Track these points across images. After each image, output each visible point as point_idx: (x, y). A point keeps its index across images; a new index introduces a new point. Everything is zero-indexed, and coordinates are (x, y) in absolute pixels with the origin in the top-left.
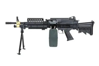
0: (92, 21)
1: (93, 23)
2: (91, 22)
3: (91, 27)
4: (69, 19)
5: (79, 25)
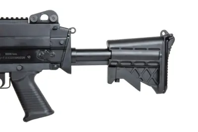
0: (164, 34)
1: (167, 39)
2: (159, 35)
3: (159, 57)
5: (112, 48)
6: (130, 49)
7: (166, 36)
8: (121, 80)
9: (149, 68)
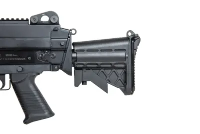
0: (130, 34)
1: (133, 40)
2: (125, 36)
3: (125, 58)
4: (32, 24)
5: (77, 50)
6: (96, 50)
7: (132, 37)
8: (88, 82)
9: (116, 69)
